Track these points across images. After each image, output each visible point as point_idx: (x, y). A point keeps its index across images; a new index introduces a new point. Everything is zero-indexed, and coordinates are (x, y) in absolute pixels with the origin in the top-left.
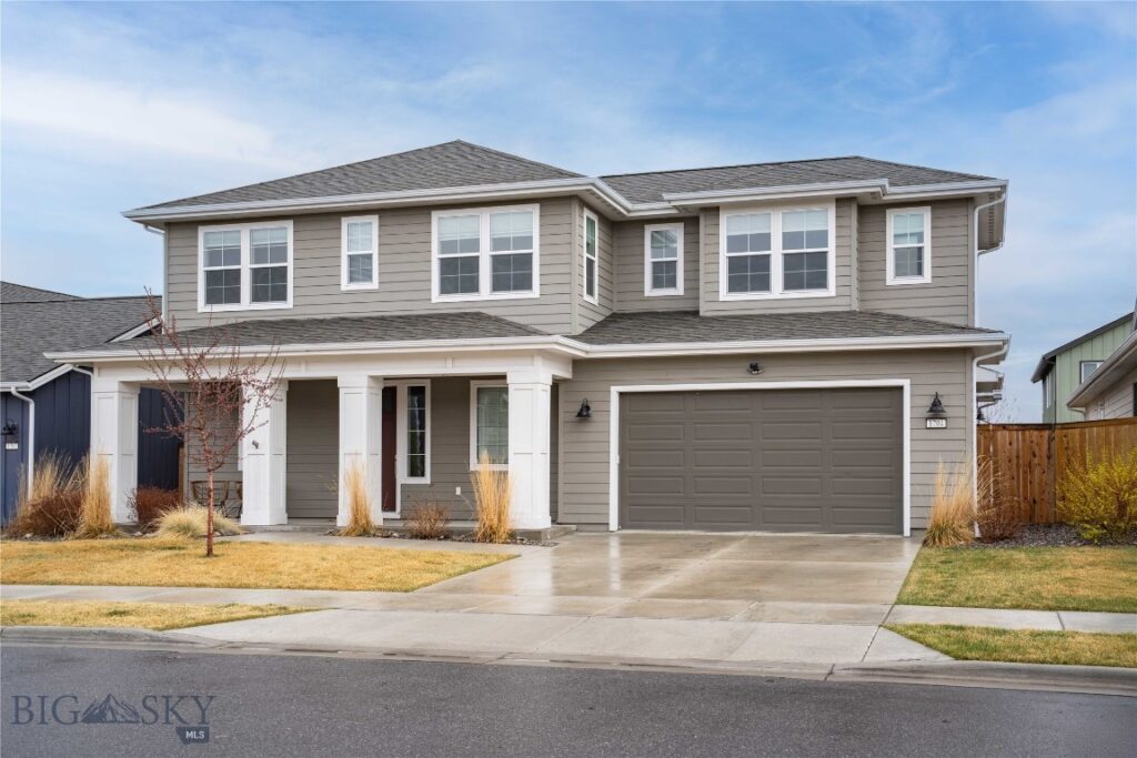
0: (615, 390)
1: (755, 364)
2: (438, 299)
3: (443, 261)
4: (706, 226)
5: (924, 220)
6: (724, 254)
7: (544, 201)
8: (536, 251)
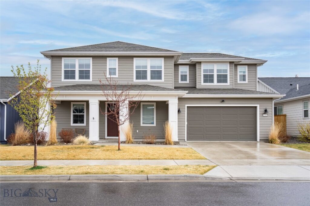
0: (186, 106)
1: (223, 100)
2: (135, 81)
3: (136, 71)
4: (198, 66)
5: (246, 68)
6: (202, 74)
7: (165, 57)
8: (163, 70)
